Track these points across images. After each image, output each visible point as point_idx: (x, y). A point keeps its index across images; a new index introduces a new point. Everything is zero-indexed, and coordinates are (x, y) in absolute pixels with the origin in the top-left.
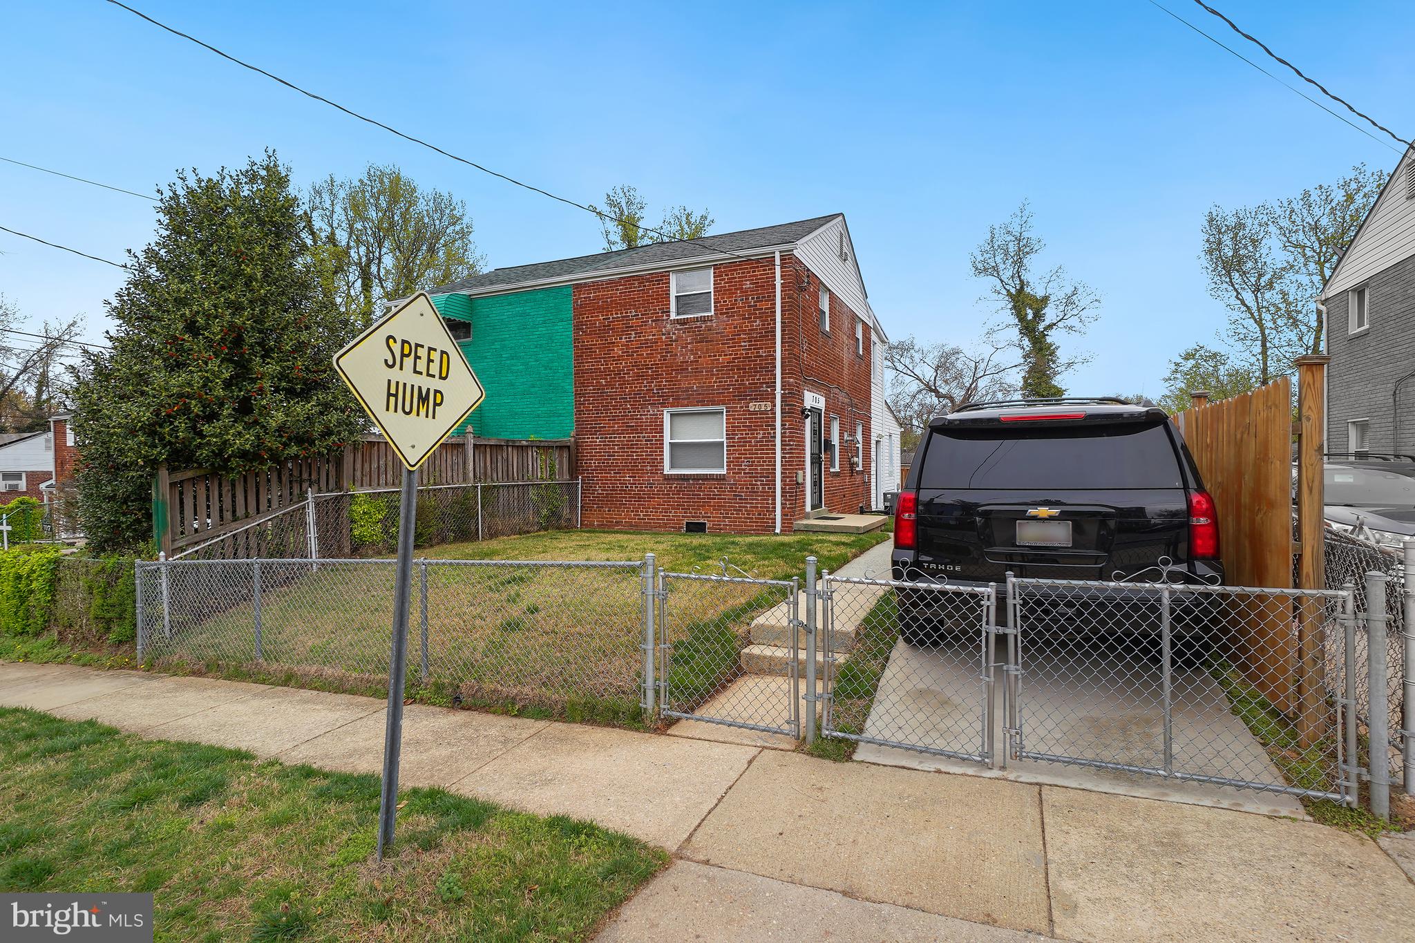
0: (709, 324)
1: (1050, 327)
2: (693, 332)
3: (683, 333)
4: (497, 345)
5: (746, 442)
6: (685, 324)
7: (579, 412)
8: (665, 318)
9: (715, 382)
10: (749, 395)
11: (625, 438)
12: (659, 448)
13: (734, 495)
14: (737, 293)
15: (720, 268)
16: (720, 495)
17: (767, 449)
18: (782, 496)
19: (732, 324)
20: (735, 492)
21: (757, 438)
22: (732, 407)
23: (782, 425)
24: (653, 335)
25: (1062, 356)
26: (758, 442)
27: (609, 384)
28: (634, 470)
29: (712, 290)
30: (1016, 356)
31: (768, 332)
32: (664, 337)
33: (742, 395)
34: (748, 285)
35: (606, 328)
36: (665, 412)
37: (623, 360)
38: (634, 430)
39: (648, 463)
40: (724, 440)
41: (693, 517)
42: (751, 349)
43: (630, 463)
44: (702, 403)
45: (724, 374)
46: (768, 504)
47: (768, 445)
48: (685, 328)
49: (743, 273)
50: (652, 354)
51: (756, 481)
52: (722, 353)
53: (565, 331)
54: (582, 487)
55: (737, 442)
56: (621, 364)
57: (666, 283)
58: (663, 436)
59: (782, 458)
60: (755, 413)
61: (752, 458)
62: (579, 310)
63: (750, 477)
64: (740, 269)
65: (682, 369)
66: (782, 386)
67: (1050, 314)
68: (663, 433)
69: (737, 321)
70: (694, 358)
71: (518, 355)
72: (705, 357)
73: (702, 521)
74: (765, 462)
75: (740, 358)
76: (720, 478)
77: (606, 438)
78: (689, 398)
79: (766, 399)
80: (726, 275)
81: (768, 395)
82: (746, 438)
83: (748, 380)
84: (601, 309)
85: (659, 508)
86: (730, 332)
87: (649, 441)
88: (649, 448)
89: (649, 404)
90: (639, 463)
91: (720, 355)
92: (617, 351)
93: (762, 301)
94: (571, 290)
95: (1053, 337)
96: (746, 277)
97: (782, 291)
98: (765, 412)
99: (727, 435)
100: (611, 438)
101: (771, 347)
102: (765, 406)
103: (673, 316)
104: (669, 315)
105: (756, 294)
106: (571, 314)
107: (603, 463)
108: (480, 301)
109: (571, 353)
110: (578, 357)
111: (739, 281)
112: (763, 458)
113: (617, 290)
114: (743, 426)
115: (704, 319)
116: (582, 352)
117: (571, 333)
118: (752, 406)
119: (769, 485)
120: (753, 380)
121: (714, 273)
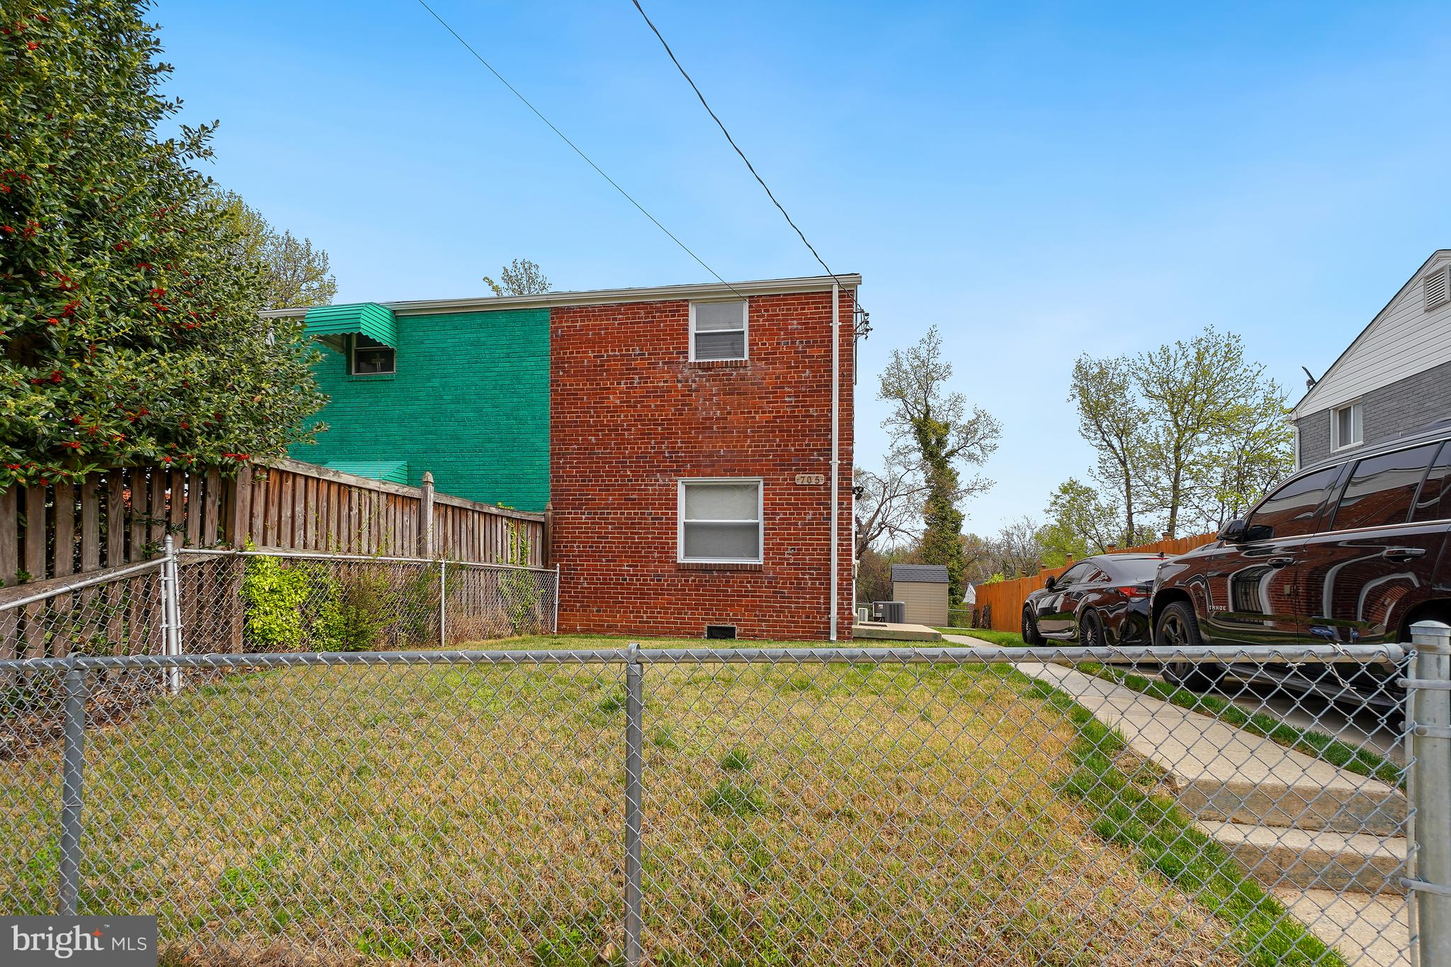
0: (742, 371)
1: (952, 453)
2: (720, 380)
3: (708, 380)
4: (436, 382)
5: (791, 524)
6: (709, 369)
7: (556, 478)
8: (681, 360)
9: (750, 446)
10: (794, 465)
11: (623, 514)
12: (671, 529)
13: (774, 592)
14: (779, 334)
15: (758, 301)
16: (755, 592)
17: (818, 534)
18: (838, 594)
19: (774, 373)
20: (776, 587)
21: (805, 519)
22: (772, 479)
23: (839, 504)
24: (665, 382)
25: (963, 481)
26: (806, 524)
27: (600, 443)
28: (636, 556)
29: (746, 328)
30: (920, 478)
31: (820, 386)
32: (680, 385)
33: (784, 464)
34: (794, 325)
35: (599, 368)
36: (679, 483)
37: (622, 411)
38: (636, 504)
39: (655, 548)
40: (761, 520)
41: (717, 620)
42: (798, 407)
43: (630, 548)
44: (731, 472)
45: (762, 436)
46: (818, 603)
47: (819, 529)
48: (710, 376)
49: (788, 309)
50: (663, 406)
51: (803, 574)
52: (758, 409)
53: (538, 370)
54: (560, 578)
55: (779, 524)
56: (619, 416)
57: (683, 315)
58: (676, 514)
59: (839, 545)
60: (803, 487)
61: (798, 544)
62: (560, 342)
63: (795, 569)
64: (785, 305)
65: (704, 426)
66: (839, 455)
67: (952, 440)
68: (676, 509)
69: (780, 369)
70: (722, 414)
71: (467, 397)
72: (736, 414)
73: (729, 625)
74: (816, 549)
75: (783, 417)
76: (756, 570)
77: (596, 514)
78: (713, 466)
79: (818, 471)
80: (765, 311)
81: (820, 465)
82: (790, 519)
83: (794, 445)
84: (592, 344)
85: (670, 608)
86: (770, 384)
87: (657, 519)
88: (657, 529)
89: (657, 471)
90: (643, 548)
91: (756, 413)
92: (614, 400)
93: (813, 347)
94: (548, 315)
95: (956, 463)
96: (792, 315)
97: (840, 336)
98: (817, 487)
99: (765, 514)
100: (603, 513)
101: (825, 406)
102: (817, 479)
103: (692, 359)
104: (687, 358)
105: (806, 338)
106: (547, 348)
107: (590, 547)
108: (411, 321)
109: (547, 398)
110: (556, 404)
111: (783, 320)
112: (813, 545)
113: (615, 319)
114: (787, 504)
115: (735, 366)
116: (561, 399)
117: (546, 374)
118: (800, 479)
119: (820, 579)
120: (801, 445)
121: (750, 307)
